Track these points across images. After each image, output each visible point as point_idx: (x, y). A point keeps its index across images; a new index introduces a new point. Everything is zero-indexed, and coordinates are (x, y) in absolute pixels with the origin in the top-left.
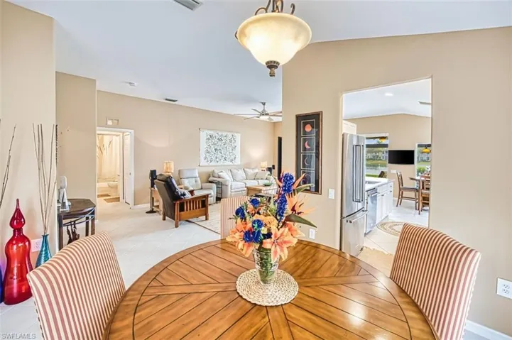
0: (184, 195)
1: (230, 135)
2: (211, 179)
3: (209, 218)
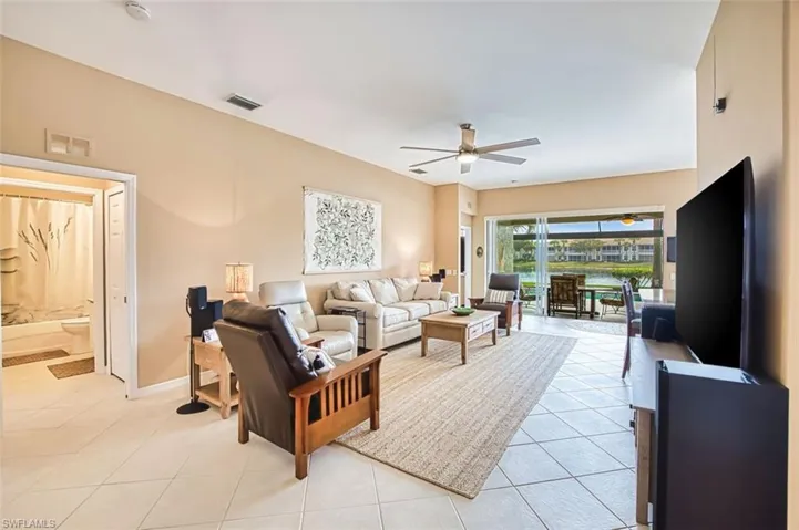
0: (317, 364)
2: (331, 303)
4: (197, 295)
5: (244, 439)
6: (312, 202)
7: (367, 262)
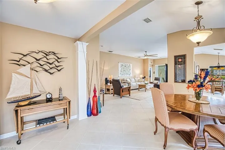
0: (123, 86)
1: (128, 64)
3: (131, 95)
4: (106, 79)
5: (114, 96)
6: (120, 64)
7: (129, 75)
